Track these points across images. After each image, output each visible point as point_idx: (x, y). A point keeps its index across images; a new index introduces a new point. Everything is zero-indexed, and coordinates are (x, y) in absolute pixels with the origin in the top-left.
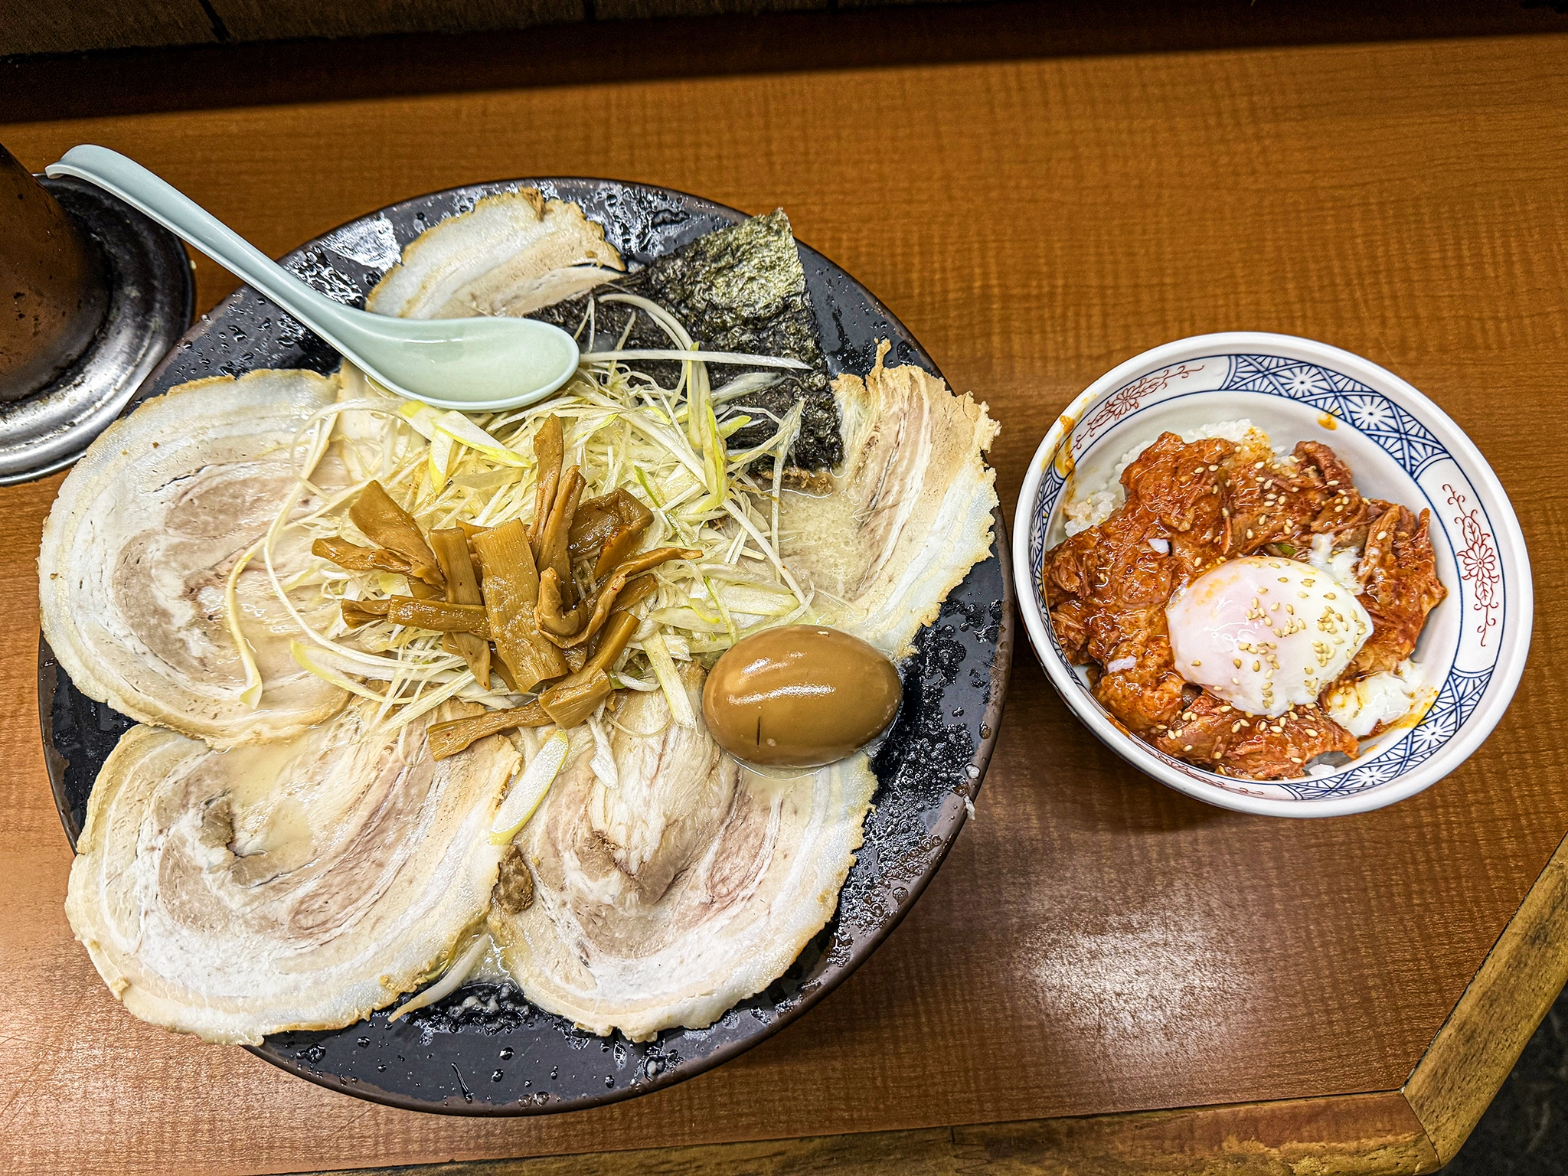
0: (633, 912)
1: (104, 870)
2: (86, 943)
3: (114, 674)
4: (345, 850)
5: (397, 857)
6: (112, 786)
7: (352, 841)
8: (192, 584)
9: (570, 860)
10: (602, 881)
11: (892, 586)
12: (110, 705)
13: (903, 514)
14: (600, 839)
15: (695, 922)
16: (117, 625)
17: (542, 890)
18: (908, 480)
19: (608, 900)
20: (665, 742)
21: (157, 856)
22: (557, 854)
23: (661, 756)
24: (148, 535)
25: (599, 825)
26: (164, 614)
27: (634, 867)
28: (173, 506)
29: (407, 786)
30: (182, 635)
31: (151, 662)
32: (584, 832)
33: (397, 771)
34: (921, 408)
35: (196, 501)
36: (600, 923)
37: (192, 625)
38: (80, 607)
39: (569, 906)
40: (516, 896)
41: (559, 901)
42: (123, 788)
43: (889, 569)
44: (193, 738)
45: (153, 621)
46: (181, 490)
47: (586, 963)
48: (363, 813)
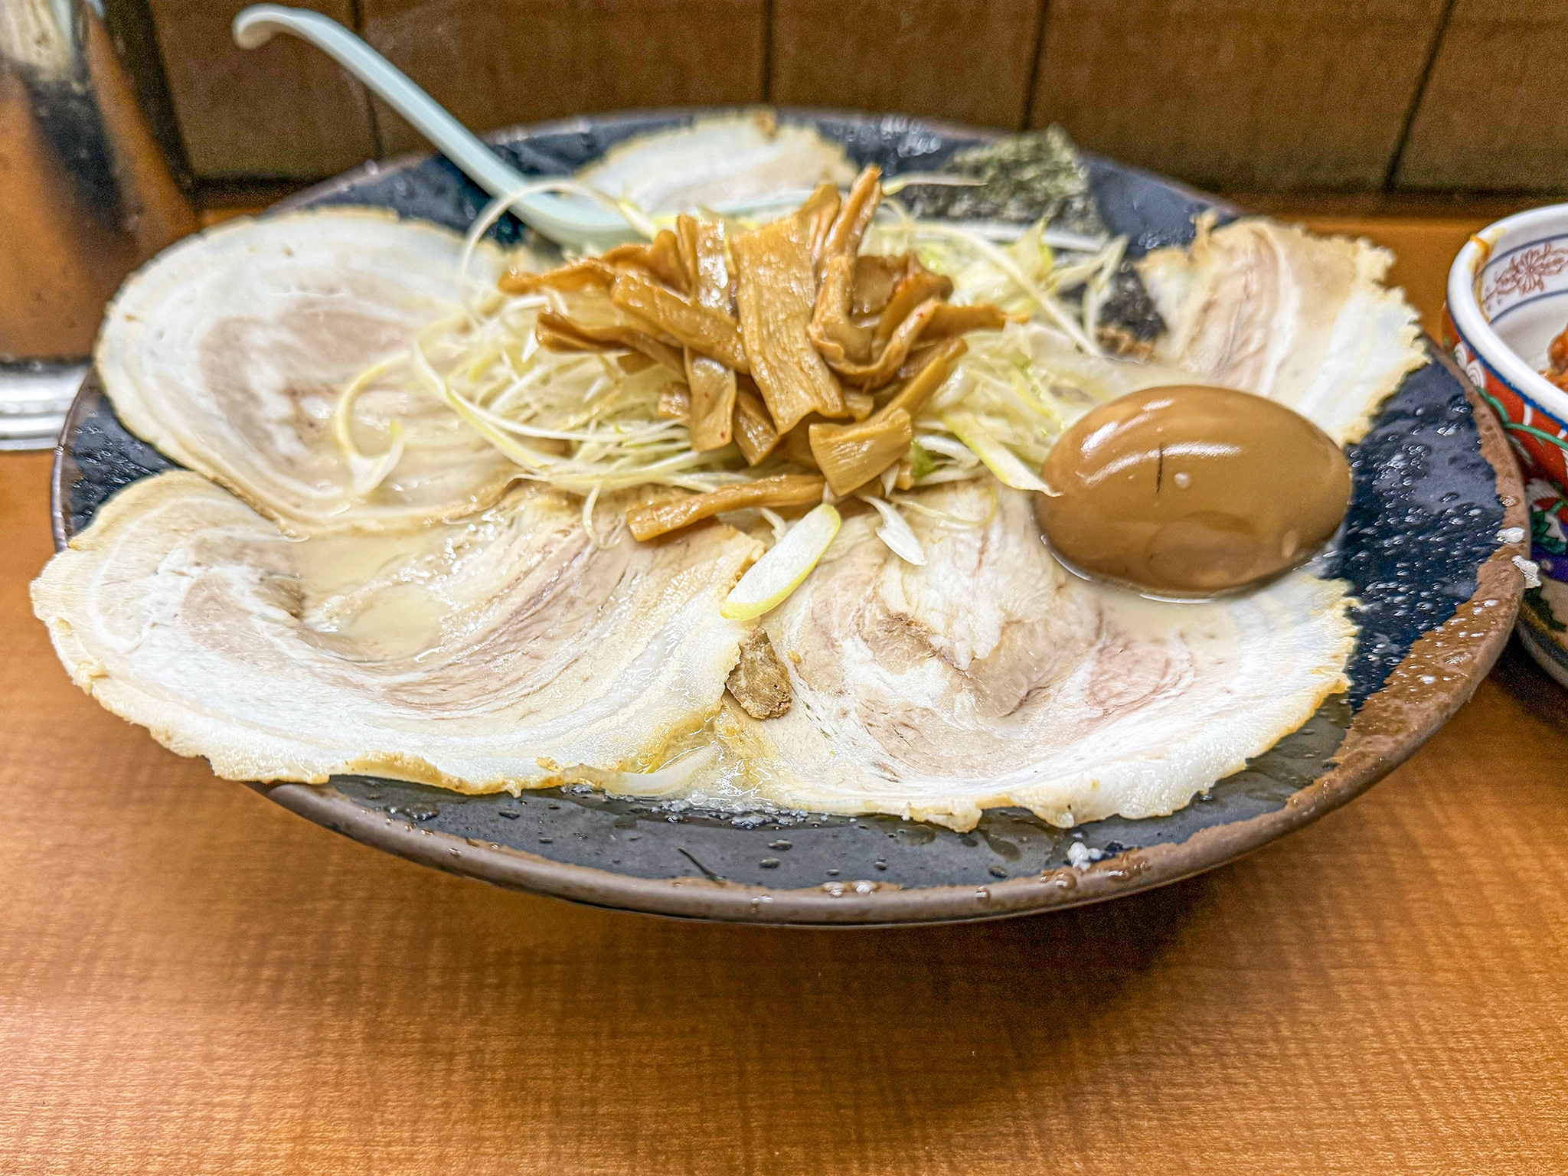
1: (103, 572)
2: (51, 623)
4: (480, 642)
5: (566, 649)
6: (138, 505)
7: (494, 630)
8: (297, 387)
9: (854, 655)
10: (912, 673)
13: (1278, 352)
14: (901, 624)
15: (1082, 735)
16: (193, 382)
17: (804, 694)
19: (923, 702)
20: (985, 539)
21: (185, 583)
22: (831, 644)
23: (982, 552)
25: (898, 606)
27: (964, 663)
29: (588, 568)
32: (873, 613)
33: (574, 550)
34: (1274, 259)
35: (321, 318)
36: (910, 734)
37: (284, 422)
39: (853, 715)
40: (766, 691)
41: (835, 709)
42: (155, 513)
44: (263, 514)
45: (238, 397)
46: (307, 299)
47: (894, 781)
48: (517, 599)
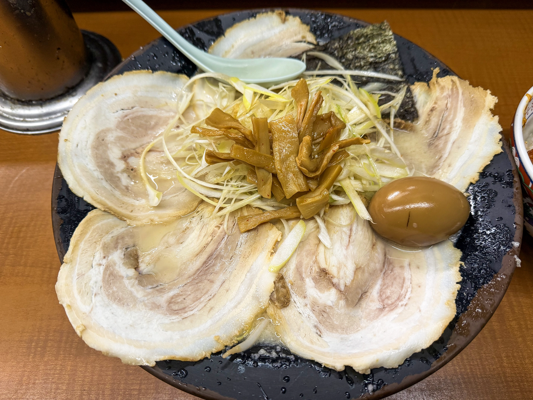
0: (343, 311)
1: (76, 272)
2: (65, 305)
3: (87, 185)
4: (194, 274)
5: (221, 277)
6: (83, 234)
7: (198, 270)
8: (125, 154)
9: (309, 283)
10: (326, 293)
11: (451, 168)
12: (85, 199)
13: (453, 136)
14: (324, 273)
15: (376, 317)
16: (91, 165)
17: (294, 297)
18: (455, 123)
19: (329, 303)
20: (351, 230)
21: (102, 269)
22: (302, 279)
23: (350, 237)
24: (108, 130)
25: (323, 266)
26: (112, 164)
27: (342, 288)
28: (120, 120)
29: (226, 244)
30: (119, 175)
31: (105, 184)
32: (315, 269)
33: (222, 237)
34: (458, 93)
35: (130, 120)
36: (325, 315)
37: (123, 171)
38: (76, 155)
39: (309, 306)
40: (282, 299)
41: (303, 304)
42: (88, 236)
43: (448, 161)
44: (121, 219)
45: (107, 166)
46: (124, 114)
47: (320, 336)
48: (204, 257)
